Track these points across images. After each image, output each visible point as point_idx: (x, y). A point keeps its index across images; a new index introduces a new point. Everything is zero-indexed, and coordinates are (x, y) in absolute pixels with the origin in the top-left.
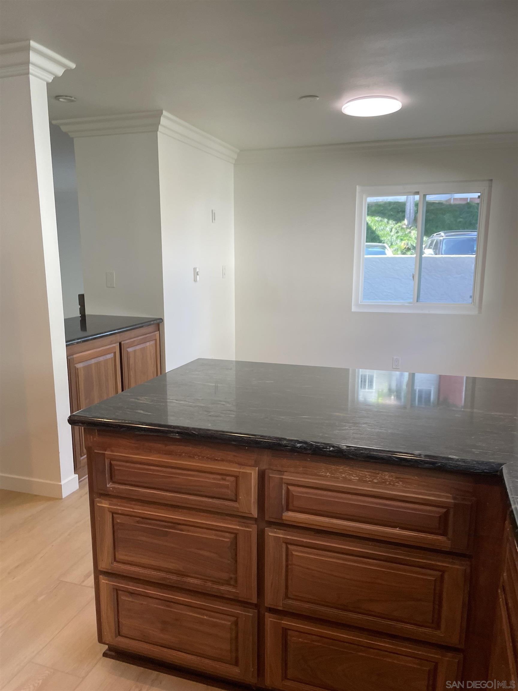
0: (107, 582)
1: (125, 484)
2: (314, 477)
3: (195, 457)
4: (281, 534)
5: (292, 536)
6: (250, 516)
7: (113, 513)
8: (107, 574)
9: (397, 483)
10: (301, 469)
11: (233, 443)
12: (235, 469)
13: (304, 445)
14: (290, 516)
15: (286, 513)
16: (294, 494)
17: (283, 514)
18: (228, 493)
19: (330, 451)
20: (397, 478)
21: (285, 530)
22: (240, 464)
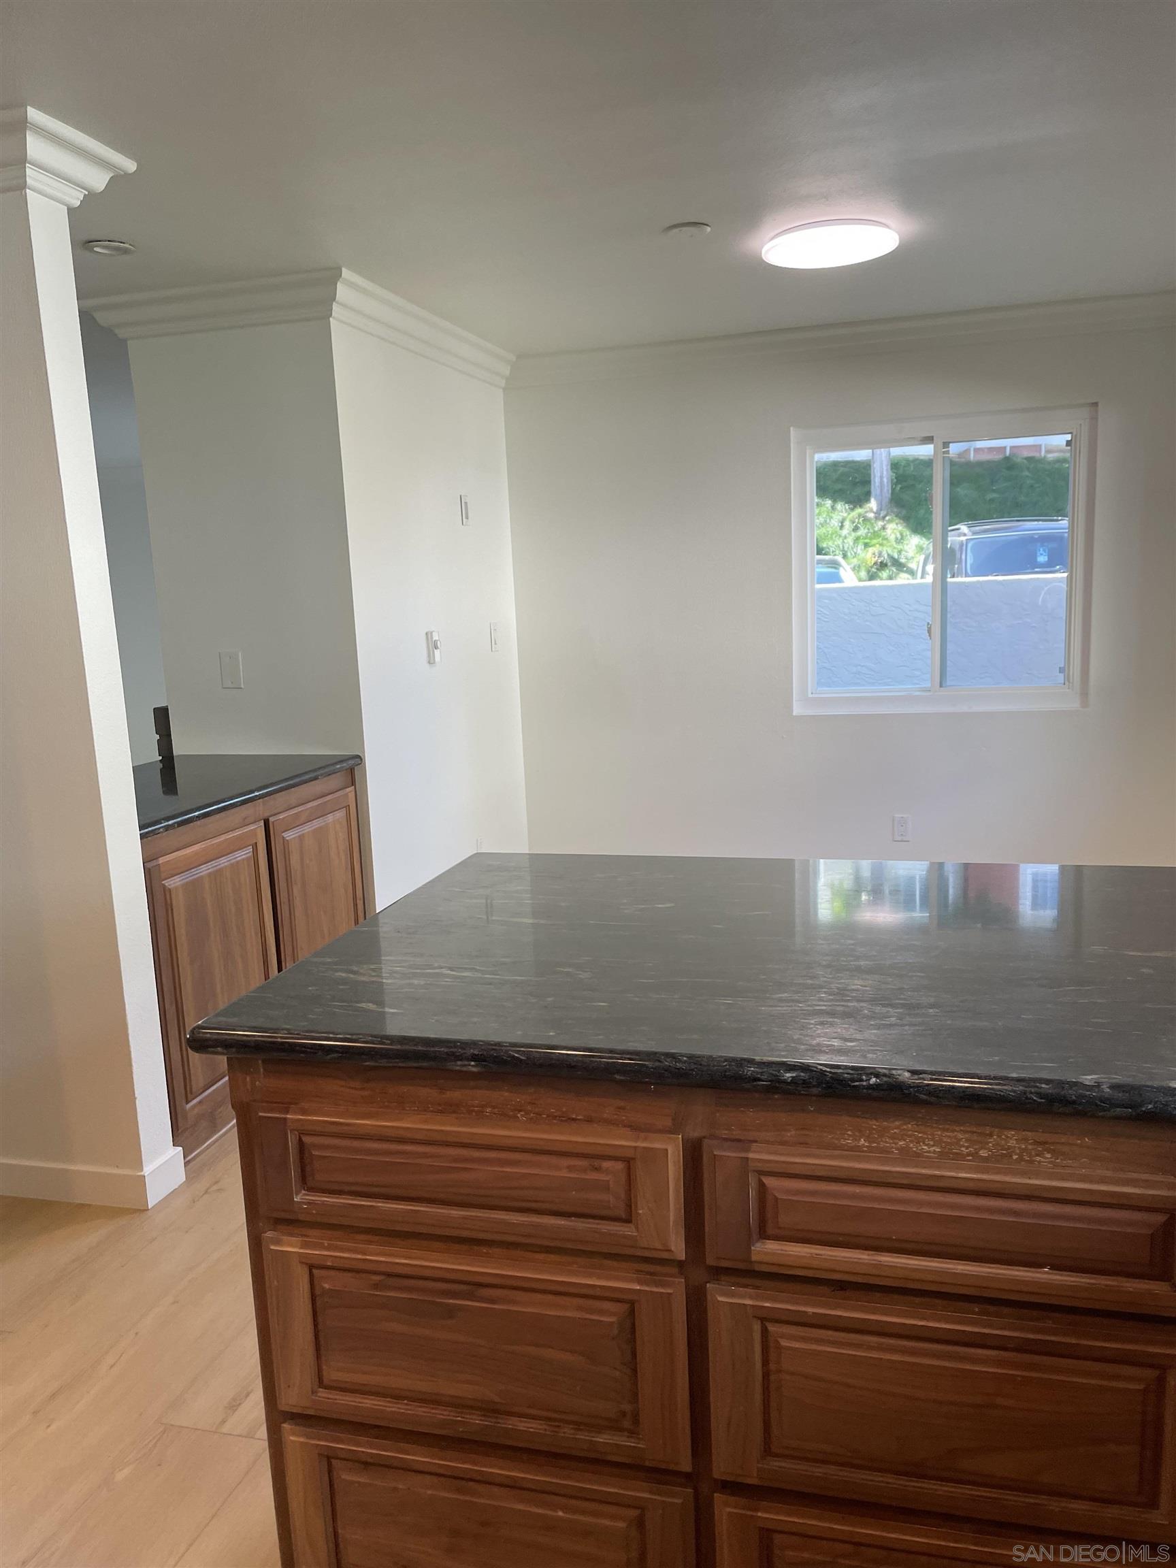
0: (302, 1440)
1: (340, 1193)
2: (828, 1152)
3: (519, 1115)
4: (746, 1299)
5: (775, 1300)
6: (665, 1255)
7: (311, 1267)
8: (302, 1419)
9: (1037, 1155)
10: (793, 1132)
11: (618, 1077)
12: (623, 1141)
13: (802, 1074)
14: (768, 1250)
15: (758, 1245)
16: (779, 1196)
17: (752, 1248)
18: (609, 1201)
19: (870, 1087)
20: (1036, 1143)
21: (757, 1288)
22: (636, 1128)
